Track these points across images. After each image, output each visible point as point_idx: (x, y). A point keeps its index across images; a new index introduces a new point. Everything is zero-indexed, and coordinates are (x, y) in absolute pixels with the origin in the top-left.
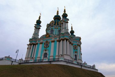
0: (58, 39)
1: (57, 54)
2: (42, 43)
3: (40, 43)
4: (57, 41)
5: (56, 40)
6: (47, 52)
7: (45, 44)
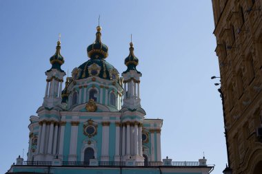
0: (118, 119)
1: (117, 153)
2: (77, 124)
3: (73, 123)
4: (117, 124)
5: (112, 121)
6: (92, 146)
7: (85, 126)
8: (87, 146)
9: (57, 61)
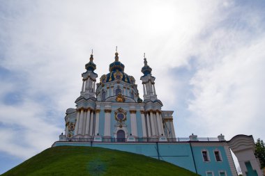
0: (142, 108)
2: (110, 111)
3: (106, 111)
4: (142, 112)
5: (138, 110)
6: (123, 129)
7: (116, 113)
8: (119, 128)
9: (91, 67)
